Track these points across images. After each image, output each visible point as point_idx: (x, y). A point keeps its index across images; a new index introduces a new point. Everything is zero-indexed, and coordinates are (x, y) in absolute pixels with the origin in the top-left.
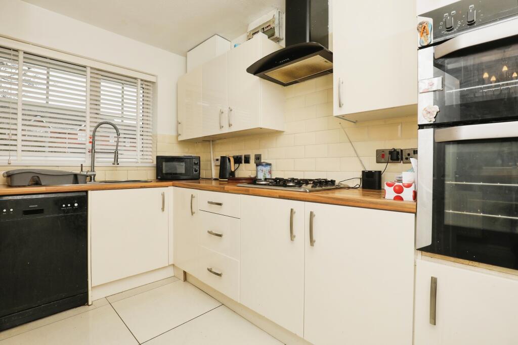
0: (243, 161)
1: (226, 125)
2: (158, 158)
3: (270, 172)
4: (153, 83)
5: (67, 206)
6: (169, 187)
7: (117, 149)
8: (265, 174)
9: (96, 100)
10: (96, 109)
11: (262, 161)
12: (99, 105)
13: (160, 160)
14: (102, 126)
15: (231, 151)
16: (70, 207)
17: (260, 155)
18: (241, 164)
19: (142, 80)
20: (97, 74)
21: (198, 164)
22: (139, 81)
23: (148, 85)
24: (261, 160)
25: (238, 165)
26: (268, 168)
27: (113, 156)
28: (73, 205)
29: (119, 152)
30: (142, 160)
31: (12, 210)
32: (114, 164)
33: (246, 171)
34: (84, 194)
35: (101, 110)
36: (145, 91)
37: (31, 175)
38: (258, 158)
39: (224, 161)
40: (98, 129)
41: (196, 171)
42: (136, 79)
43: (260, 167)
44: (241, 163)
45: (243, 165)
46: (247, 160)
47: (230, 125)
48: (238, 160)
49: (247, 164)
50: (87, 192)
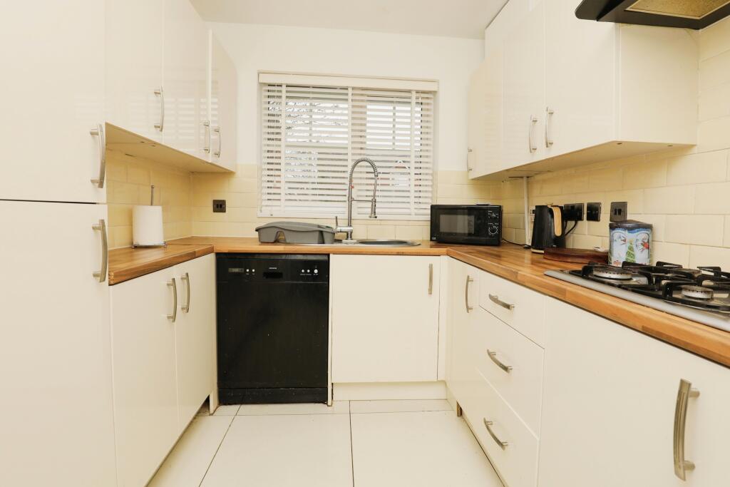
0: (585, 216)
1: (540, 144)
2: (433, 208)
3: (647, 245)
4: (434, 93)
5: (306, 272)
6: (442, 257)
7: (374, 196)
8: (631, 248)
9: (361, 131)
10: (362, 143)
11: (629, 218)
12: (365, 137)
13: (437, 211)
14: (359, 164)
15: (557, 196)
16: (309, 273)
17: (624, 204)
18: (579, 222)
19: (417, 92)
20: (362, 95)
21: (499, 220)
22: (414, 93)
23: (427, 98)
24: (625, 215)
25: (573, 223)
26: (641, 235)
27: (369, 205)
28: (312, 272)
29: (377, 199)
30: (416, 211)
31: (253, 270)
32: (370, 217)
33: (589, 236)
34: (326, 258)
35: (368, 143)
36: (423, 107)
37: (277, 230)
38: (619, 210)
39: (542, 214)
40: (356, 169)
41: (493, 231)
42: (409, 91)
43: (618, 233)
44: (581, 219)
45: (585, 225)
46: (594, 213)
47: (548, 144)
48: (572, 214)
49: (592, 223)
50: (328, 255)
